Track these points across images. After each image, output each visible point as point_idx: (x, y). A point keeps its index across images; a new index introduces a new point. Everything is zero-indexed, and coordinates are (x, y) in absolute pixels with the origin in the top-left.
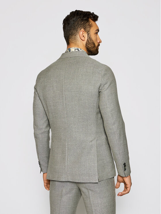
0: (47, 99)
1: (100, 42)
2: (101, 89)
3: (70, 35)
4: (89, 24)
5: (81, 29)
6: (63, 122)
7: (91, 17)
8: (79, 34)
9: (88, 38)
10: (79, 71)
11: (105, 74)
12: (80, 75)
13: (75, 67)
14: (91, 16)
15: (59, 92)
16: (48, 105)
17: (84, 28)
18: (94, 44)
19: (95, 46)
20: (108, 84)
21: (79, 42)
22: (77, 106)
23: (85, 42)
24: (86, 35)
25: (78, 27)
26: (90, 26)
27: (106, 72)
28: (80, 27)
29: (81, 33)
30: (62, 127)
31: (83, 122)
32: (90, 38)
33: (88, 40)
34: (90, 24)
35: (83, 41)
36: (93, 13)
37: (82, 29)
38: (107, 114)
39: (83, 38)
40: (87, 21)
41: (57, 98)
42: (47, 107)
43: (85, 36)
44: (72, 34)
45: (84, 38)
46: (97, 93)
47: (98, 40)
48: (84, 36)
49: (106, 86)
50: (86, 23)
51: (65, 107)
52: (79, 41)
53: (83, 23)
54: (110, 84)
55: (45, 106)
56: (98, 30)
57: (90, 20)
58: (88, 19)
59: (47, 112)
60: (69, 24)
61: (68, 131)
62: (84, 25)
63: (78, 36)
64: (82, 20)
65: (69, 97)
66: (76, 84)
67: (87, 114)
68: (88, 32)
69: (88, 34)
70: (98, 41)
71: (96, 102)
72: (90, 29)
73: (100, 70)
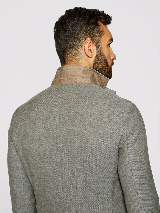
0: (29, 156)
1: (114, 59)
2: (123, 144)
3: (67, 48)
4: (99, 31)
5: (86, 39)
6: (56, 195)
7: (101, 19)
8: (83, 48)
9: (98, 53)
10: (85, 112)
11: (128, 119)
12: (87, 119)
13: (77, 104)
14: (102, 17)
15: (49, 145)
16: (31, 165)
17: (92, 37)
18: (107, 63)
19: (107, 66)
20: (135, 135)
21: (83, 61)
22: (81, 170)
23: (92, 61)
24: (94, 48)
25: (81, 35)
26: (101, 33)
27: (130, 114)
28: (85, 36)
29: (87, 45)
30: (54, 203)
31: (91, 197)
32: (100, 54)
33: (97, 56)
34: (101, 30)
35: (90, 59)
36: (103, 12)
37: (89, 39)
38: (132, 186)
39: (89, 54)
40: (96, 25)
41: (46, 156)
42: (30, 168)
43: (93, 50)
44: (72, 47)
45: (91, 53)
46: (116, 152)
47: (111, 56)
48: (91, 50)
49: (132, 139)
50: (94, 28)
51: (60, 171)
52: (83, 58)
53: (89, 30)
54: (138, 135)
55: (26, 166)
56: (112, 40)
57: (100, 23)
58: (97, 22)
59: (29, 175)
60: (66, 30)
61: (64, 211)
62: (92, 31)
63: (81, 51)
64: (88, 24)
65: (68, 156)
66: (79, 134)
67: (98, 184)
68: (97, 44)
69: (98, 47)
70: (112, 58)
71: (113, 166)
72: (100, 39)
73: (120, 110)
